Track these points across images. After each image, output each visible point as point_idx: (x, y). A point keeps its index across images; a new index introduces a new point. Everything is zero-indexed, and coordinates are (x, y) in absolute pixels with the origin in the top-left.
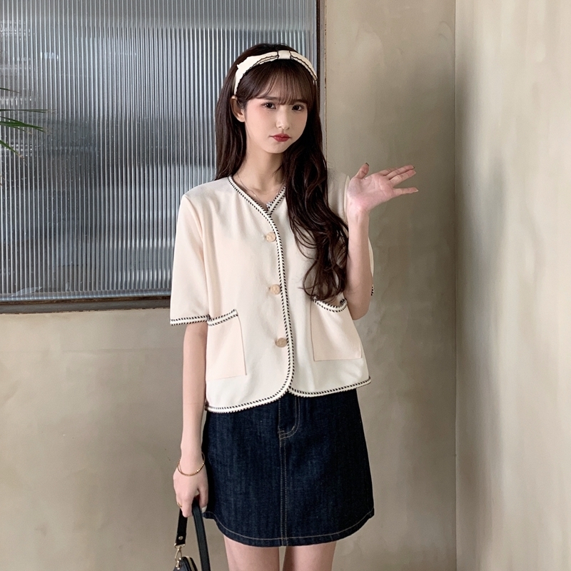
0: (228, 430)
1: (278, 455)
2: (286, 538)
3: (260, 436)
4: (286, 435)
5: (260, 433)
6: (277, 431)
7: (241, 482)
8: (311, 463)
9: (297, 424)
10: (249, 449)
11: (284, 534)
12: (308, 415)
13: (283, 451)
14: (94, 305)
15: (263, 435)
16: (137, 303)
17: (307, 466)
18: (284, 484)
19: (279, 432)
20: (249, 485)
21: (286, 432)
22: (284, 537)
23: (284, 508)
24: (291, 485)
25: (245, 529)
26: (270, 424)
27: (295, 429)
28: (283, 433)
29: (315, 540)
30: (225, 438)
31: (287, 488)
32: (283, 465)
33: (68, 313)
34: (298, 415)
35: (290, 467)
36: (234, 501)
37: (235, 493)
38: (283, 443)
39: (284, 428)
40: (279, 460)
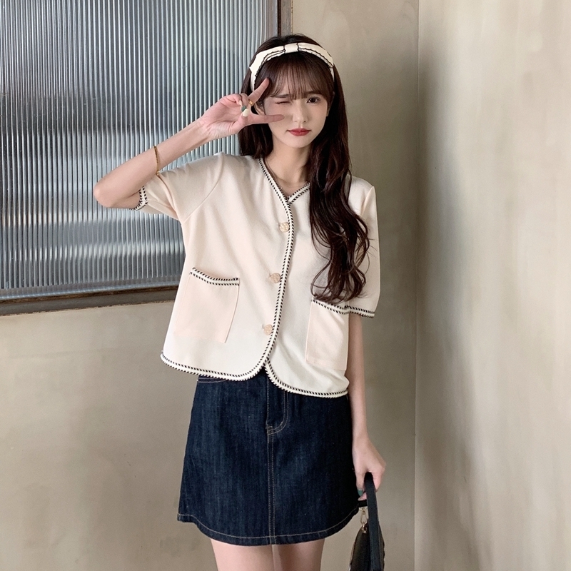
0: (215, 427)
1: (265, 451)
2: (275, 536)
3: (248, 433)
4: (274, 431)
5: (248, 429)
6: (265, 426)
7: (228, 480)
8: (299, 459)
9: (285, 419)
10: (237, 445)
11: (272, 531)
12: (297, 411)
13: (270, 447)
14: (42, 305)
15: (250, 431)
16: (89, 301)
17: (294, 462)
18: (271, 481)
19: (267, 427)
20: (237, 482)
21: (274, 428)
22: (272, 535)
23: (272, 506)
24: (278, 482)
25: (231, 529)
26: (258, 420)
27: (283, 425)
28: (271, 428)
29: (303, 538)
30: (212, 435)
31: (274, 485)
32: (270, 461)
33: (16, 316)
34: (286, 411)
35: (278, 464)
36: (220, 499)
37: (222, 493)
38: (271, 439)
39: (272, 423)
40: (266, 457)
